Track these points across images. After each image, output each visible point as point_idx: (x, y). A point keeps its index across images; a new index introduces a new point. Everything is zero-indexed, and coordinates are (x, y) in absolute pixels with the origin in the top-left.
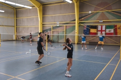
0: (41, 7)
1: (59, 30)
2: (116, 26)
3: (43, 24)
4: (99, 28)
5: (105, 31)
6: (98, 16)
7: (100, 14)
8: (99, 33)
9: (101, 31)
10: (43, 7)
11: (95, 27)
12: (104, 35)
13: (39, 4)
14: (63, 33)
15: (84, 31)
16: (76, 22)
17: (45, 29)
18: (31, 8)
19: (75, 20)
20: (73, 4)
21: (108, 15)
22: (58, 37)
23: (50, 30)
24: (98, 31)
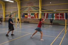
2: (35, 14)
3: (5, 13)
5: (31, 16)
6: (28, 9)
7: (29, 7)
8: (28, 17)
9: (29, 16)
11: (27, 14)
12: (30, 18)
13: (3, 2)
15: (22, 16)
16: (18, 11)
17: (6, 15)
21: (32, 8)
23: (8, 15)
24: (28, 16)
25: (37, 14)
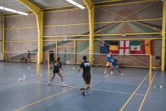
0: (42, 14)
1: (67, 46)
2: (143, 41)
3: (44, 39)
4: (122, 45)
5: (130, 48)
6: (119, 28)
7: (122, 25)
8: (121, 51)
9: (124, 48)
10: (44, 14)
11: (116, 43)
12: (128, 54)
13: (39, 9)
14: (72, 51)
15: (101, 48)
16: (90, 35)
17: (46, 45)
18: (26, 14)
19: (88, 33)
20: (86, 10)
21: (133, 27)
22: (65, 56)
23: (54, 46)
24: (119, 48)
25: (151, 41)
